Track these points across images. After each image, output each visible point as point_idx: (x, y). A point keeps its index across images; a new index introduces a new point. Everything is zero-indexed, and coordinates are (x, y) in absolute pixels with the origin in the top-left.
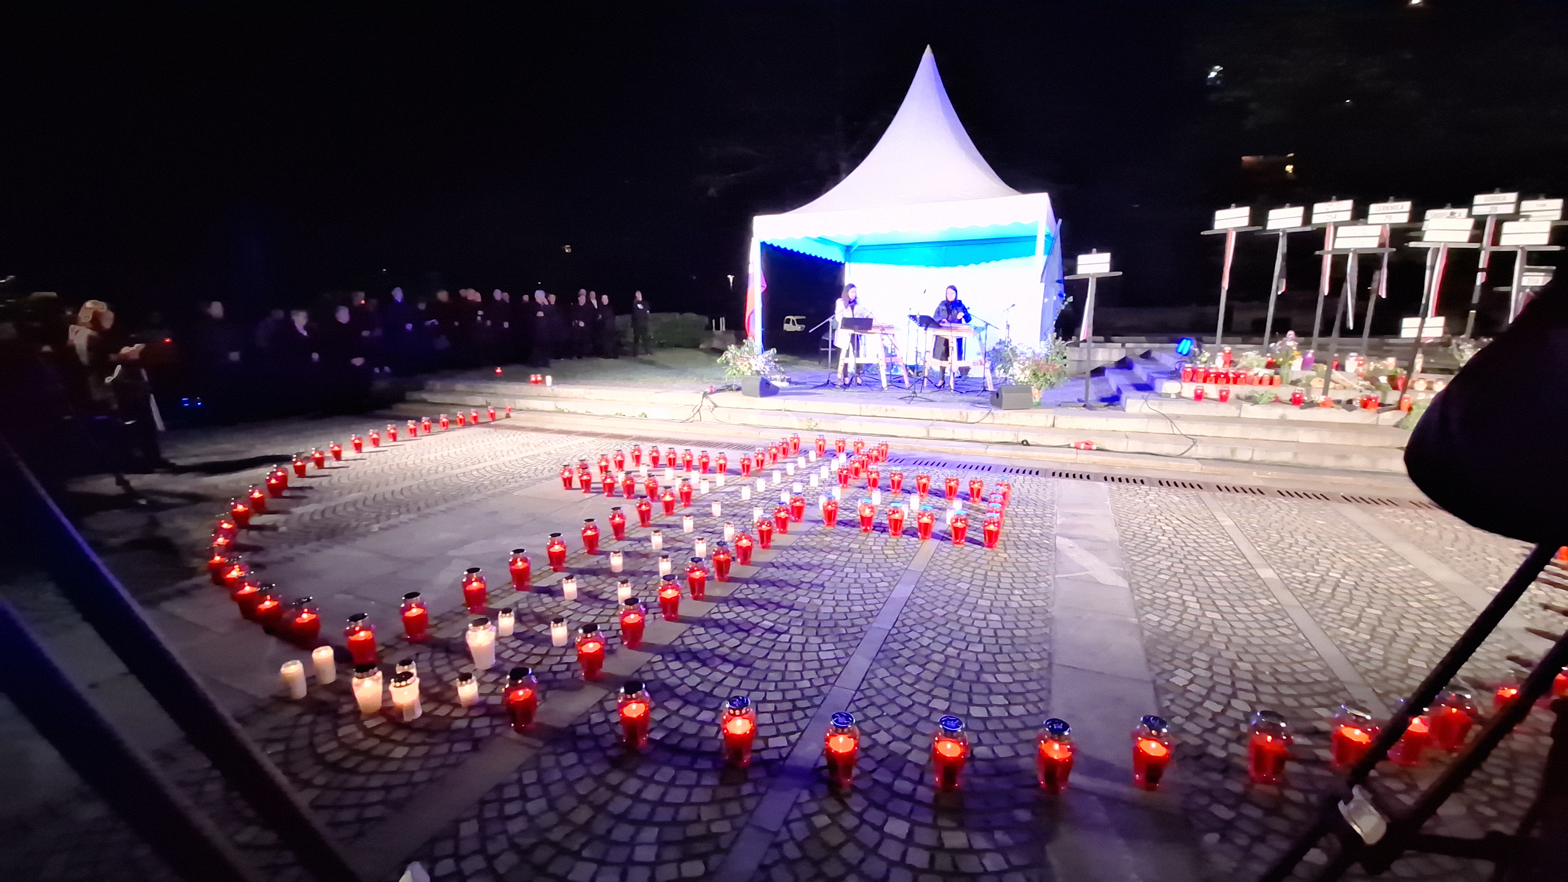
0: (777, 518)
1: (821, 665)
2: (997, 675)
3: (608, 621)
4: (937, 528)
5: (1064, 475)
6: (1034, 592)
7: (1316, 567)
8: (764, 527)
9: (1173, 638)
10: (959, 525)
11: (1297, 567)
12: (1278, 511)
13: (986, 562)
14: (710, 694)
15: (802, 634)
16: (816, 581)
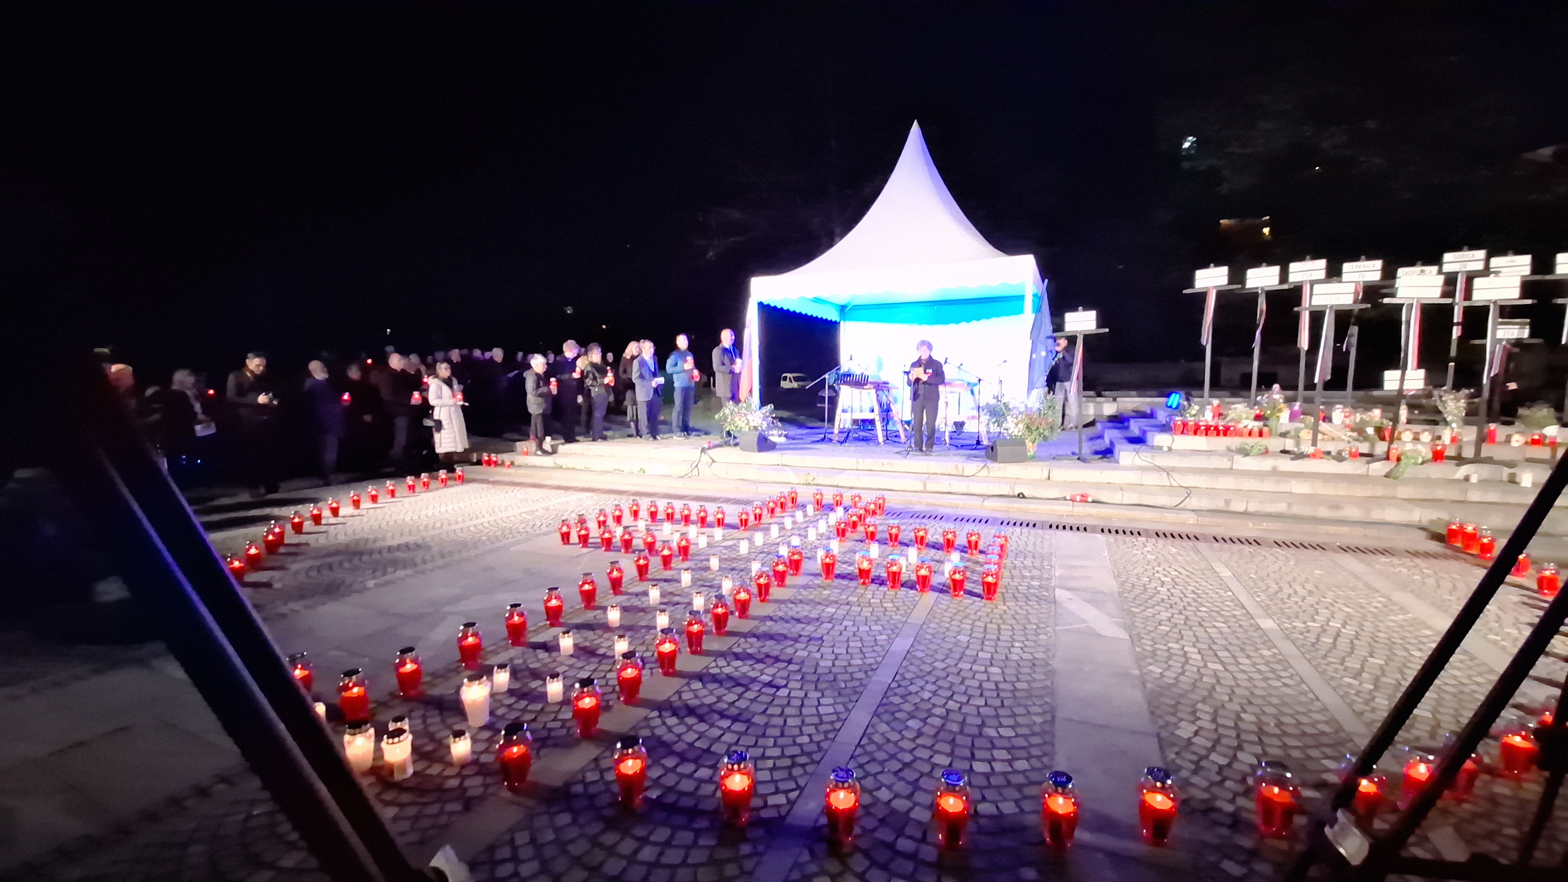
0: (774, 571)
1: (821, 720)
2: (999, 729)
3: (605, 676)
4: (935, 580)
5: (1061, 527)
7: (1316, 617)
8: (762, 581)
9: (1175, 690)
10: (957, 577)
11: (1297, 617)
12: (1275, 562)
13: (985, 614)
14: (708, 751)
15: (801, 689)
16: (814, 635)
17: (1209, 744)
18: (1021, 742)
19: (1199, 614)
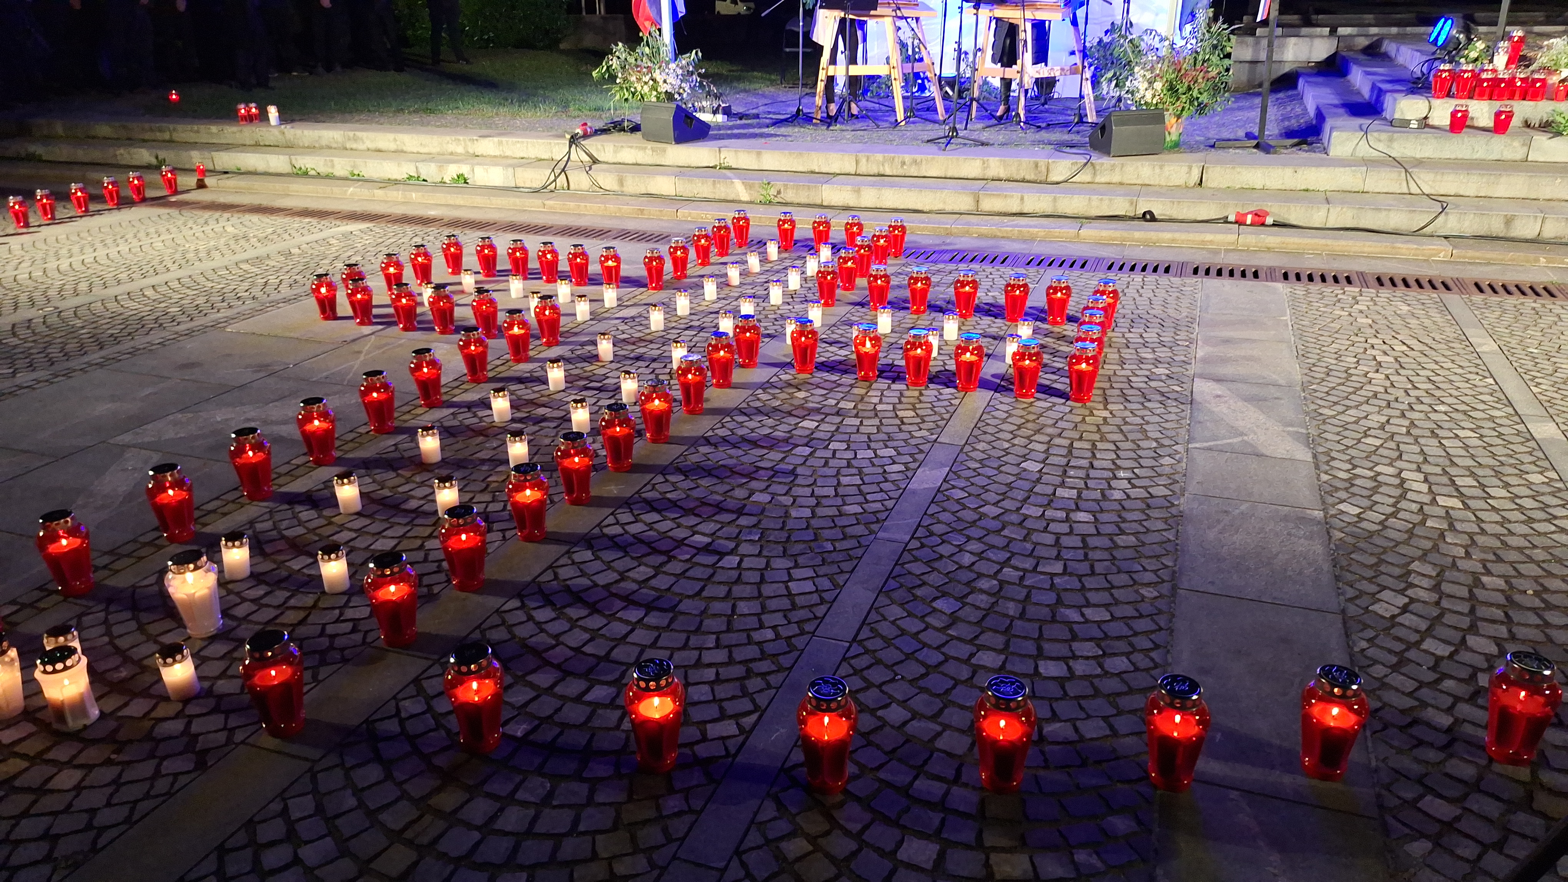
0: (712, 361)
1: (793, 604)
2: (1085, 610)
3: (422, 547)
4: (989, 370)
5: (1213, 271)
6: (1151, 473)
8: (690, 377)
10: (1027, 363)
13: (1072, 425)
14: (605, 659)
15: (759, 555)
16: (781, 467)
18: (1118, 629)
19: (1433, 416)
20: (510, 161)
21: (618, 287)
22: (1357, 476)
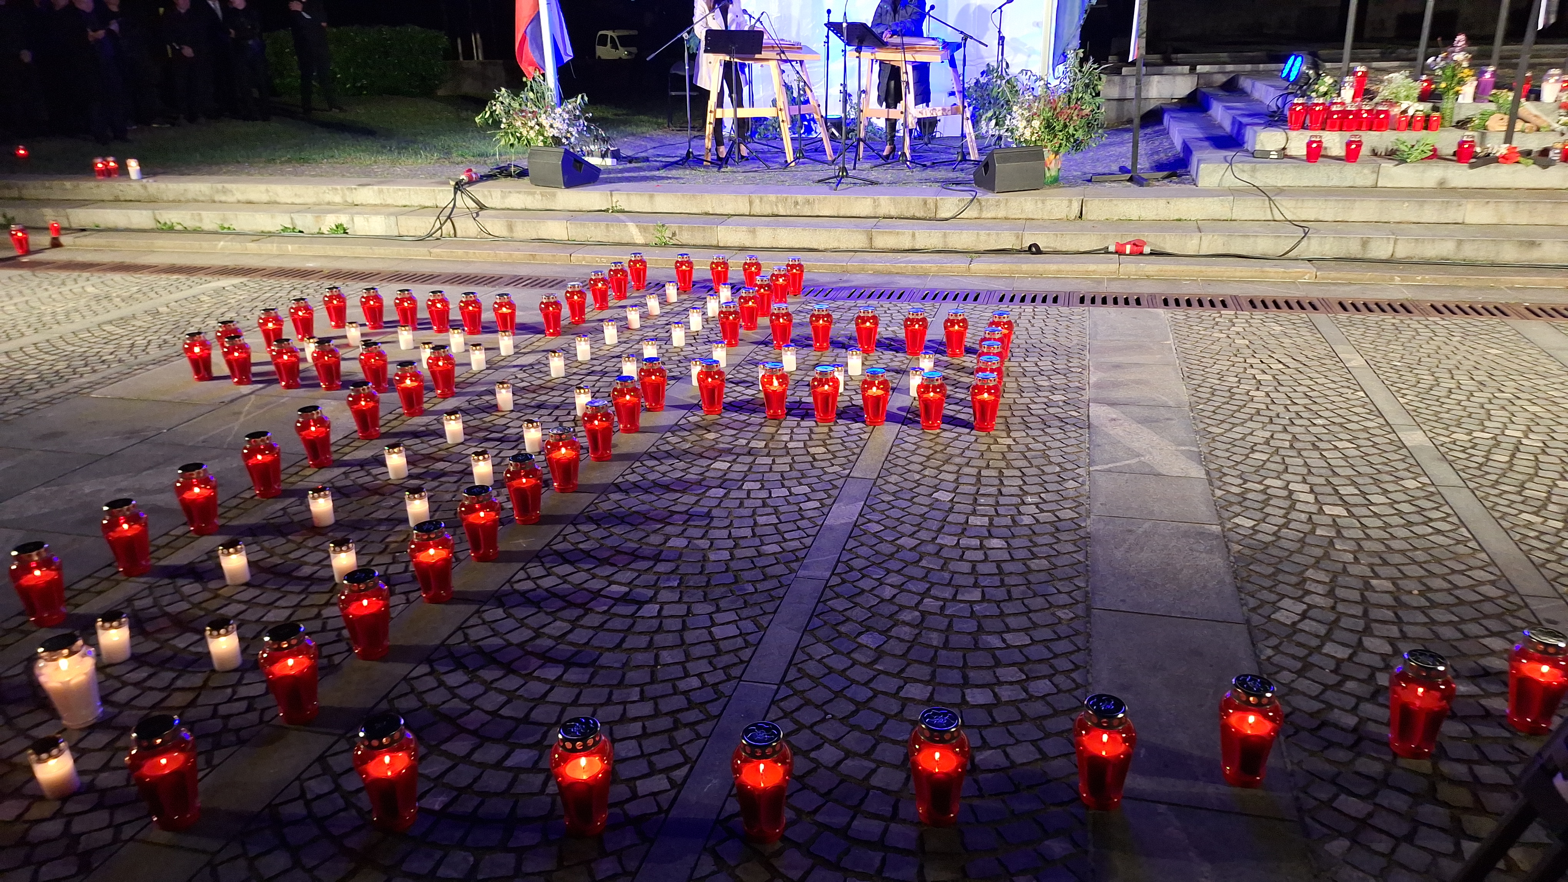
0: (617, 404)
1: (718, 650)
2: (1005, 635)
3: (319, 615)
4: (895, 403)
5: (1099, 300)
6: (1057, 497)
8: (596, 423)
10: (931, 395)
13: (978, 454)
14: (525, 720)
16: (695, 510)
17: (1322, 630)
18: (1039, 652)
19: (1313, 429)
20: (392, 210)
21: (514, 334)
22: (1248, 490)
